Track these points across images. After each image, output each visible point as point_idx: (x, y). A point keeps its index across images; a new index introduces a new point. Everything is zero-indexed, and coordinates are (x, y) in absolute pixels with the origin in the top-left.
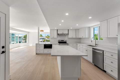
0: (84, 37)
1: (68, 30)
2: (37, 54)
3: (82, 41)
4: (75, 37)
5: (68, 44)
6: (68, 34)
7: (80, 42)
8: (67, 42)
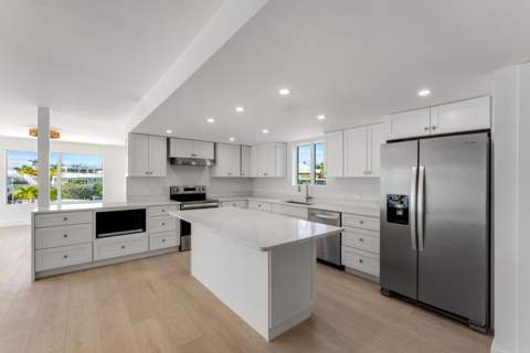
0: (271, 175)
1: (215, 144)
2: (38, 277)
3: (257, 189)
4: (238, 175)
5: (217, 201)
6: (214, 161)
7: (252, 192)
8: (209, 196)
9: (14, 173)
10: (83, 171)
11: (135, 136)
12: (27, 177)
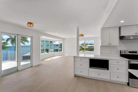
9: (81, 45)
10: (91, 45)
11: (103, 29)
12: (83, 46)
